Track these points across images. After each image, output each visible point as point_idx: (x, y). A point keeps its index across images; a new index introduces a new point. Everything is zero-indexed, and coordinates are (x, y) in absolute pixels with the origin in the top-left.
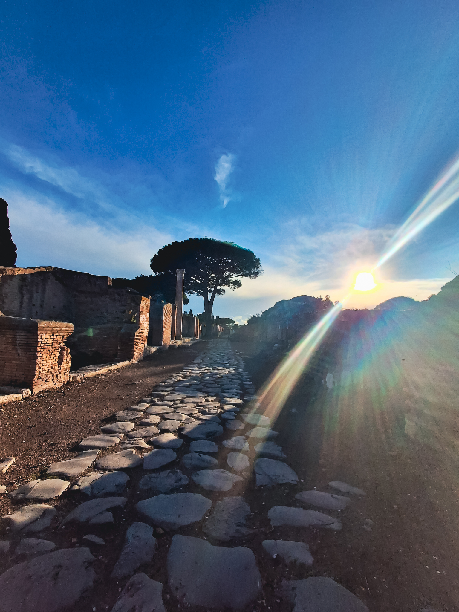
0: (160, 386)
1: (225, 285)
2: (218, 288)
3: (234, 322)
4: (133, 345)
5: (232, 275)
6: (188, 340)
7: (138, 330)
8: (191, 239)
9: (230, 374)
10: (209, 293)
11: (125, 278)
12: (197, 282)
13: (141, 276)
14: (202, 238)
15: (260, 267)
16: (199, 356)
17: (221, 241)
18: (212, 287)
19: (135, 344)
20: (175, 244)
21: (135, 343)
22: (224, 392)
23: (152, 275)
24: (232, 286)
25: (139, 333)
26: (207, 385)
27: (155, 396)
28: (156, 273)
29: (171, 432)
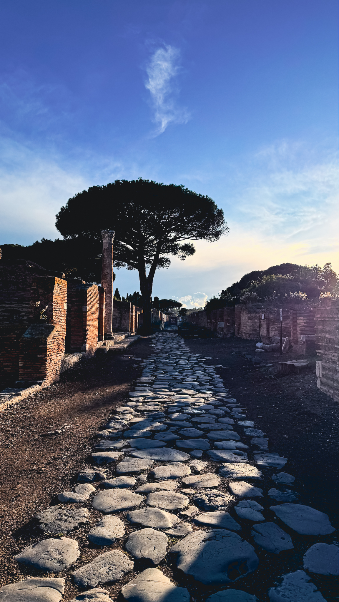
0: (102, 437)
1: (169, 252)
2: (161, 256)
3: (180, 305)
4: (44, 358)
5: (181, 237)
6: (121, 338)
7: (52, 333)
8: (117, 182)
9: (208, 404)
10: (146, 265)
11: (16, 244)
12: (128, 249)
13: (42, 241)
14: (135, 180)
15: (222, 223)
16: (145, 367)
17: (164, 184)
18: (150, 256)
19: (47, 357)
20: (94, 190)
21: (48, 354)
22: (217, 448)
23: (60, 239)
24: (180, 253)
25: (53, 337)
26: (181, 432)
27: (98, 462)
28: (65, 236)
29: (155, 566)
